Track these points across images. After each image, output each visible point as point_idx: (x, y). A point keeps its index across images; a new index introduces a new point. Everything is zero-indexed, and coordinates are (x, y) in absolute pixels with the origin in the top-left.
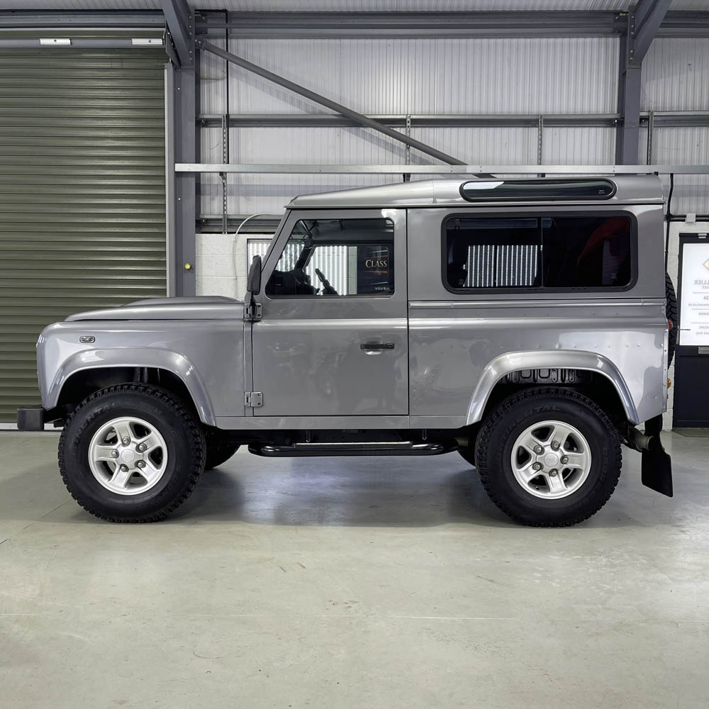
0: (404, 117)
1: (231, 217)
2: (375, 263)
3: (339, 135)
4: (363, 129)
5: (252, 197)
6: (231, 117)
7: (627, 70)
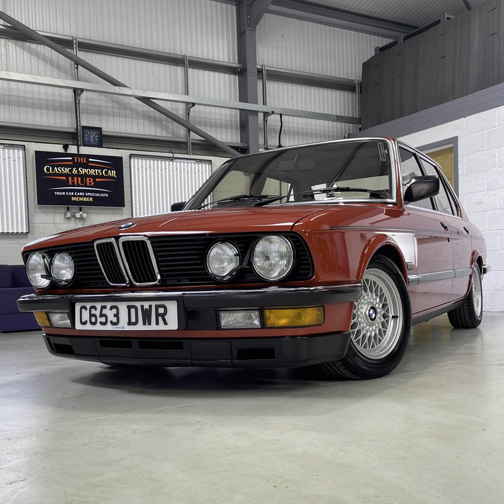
0: (71, 39)
2: (53, 170)
3: (5, 46)
4: (28, 44)
7: (245, 31)
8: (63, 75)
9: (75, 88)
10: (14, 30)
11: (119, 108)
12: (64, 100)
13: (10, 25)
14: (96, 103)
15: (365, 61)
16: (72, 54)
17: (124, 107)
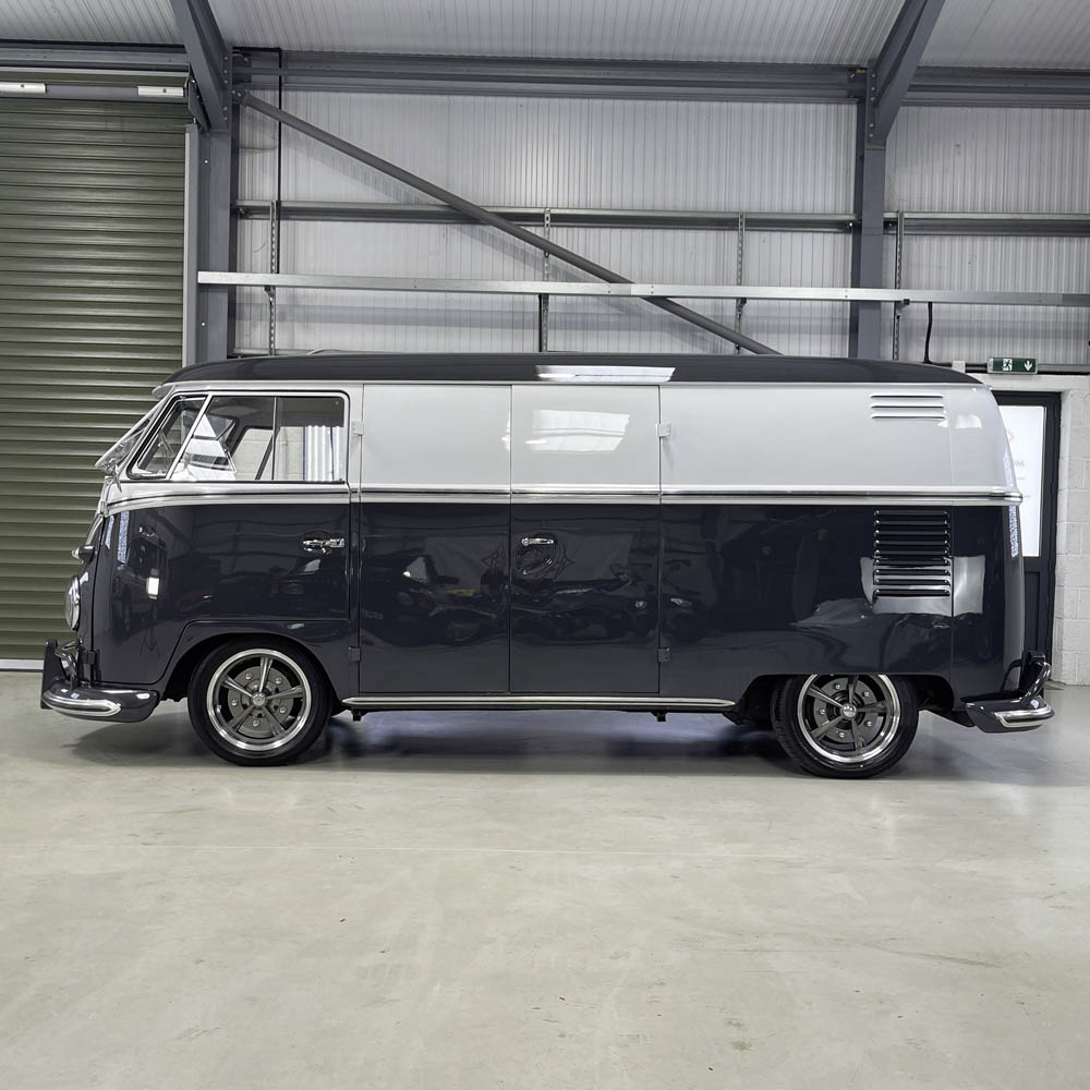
0: (542, 211)
1: (280, 353)
3: (446, 235)
4: (478, 227)
7: (864, 152)
9: (541, 294)
11: (619, 315)
12: (527, 309)
14: (580, 310)
17: (629, 312)
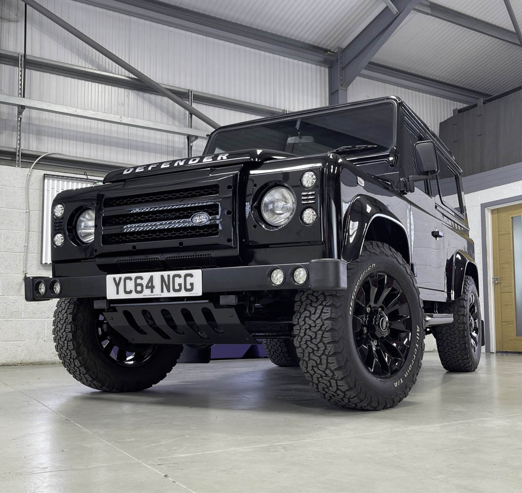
0: (187, 91)
1: (24, 152)
3: (128, 96)
5: (43, 137)
6: (27, 57)
7: (338, 90)
8: (177, 123)
9: (188, 135)
10: (138, 82)
12: (176, 145)
13: (136, 77)
15: (443, 121)
16: (187, 103)
